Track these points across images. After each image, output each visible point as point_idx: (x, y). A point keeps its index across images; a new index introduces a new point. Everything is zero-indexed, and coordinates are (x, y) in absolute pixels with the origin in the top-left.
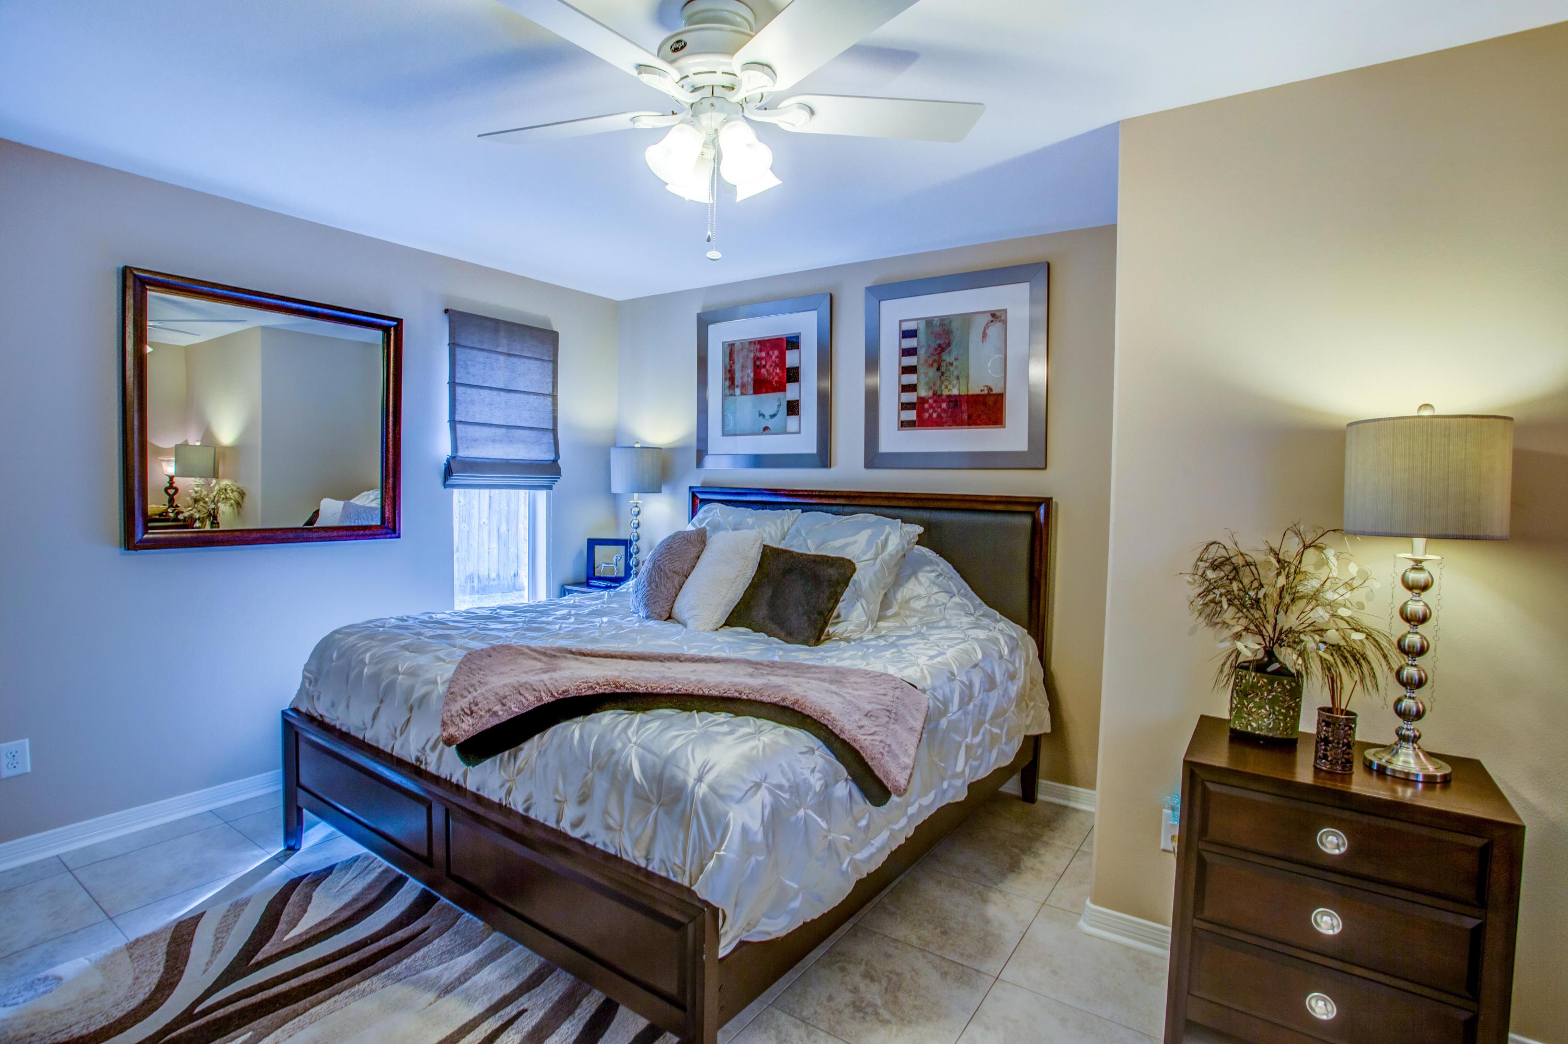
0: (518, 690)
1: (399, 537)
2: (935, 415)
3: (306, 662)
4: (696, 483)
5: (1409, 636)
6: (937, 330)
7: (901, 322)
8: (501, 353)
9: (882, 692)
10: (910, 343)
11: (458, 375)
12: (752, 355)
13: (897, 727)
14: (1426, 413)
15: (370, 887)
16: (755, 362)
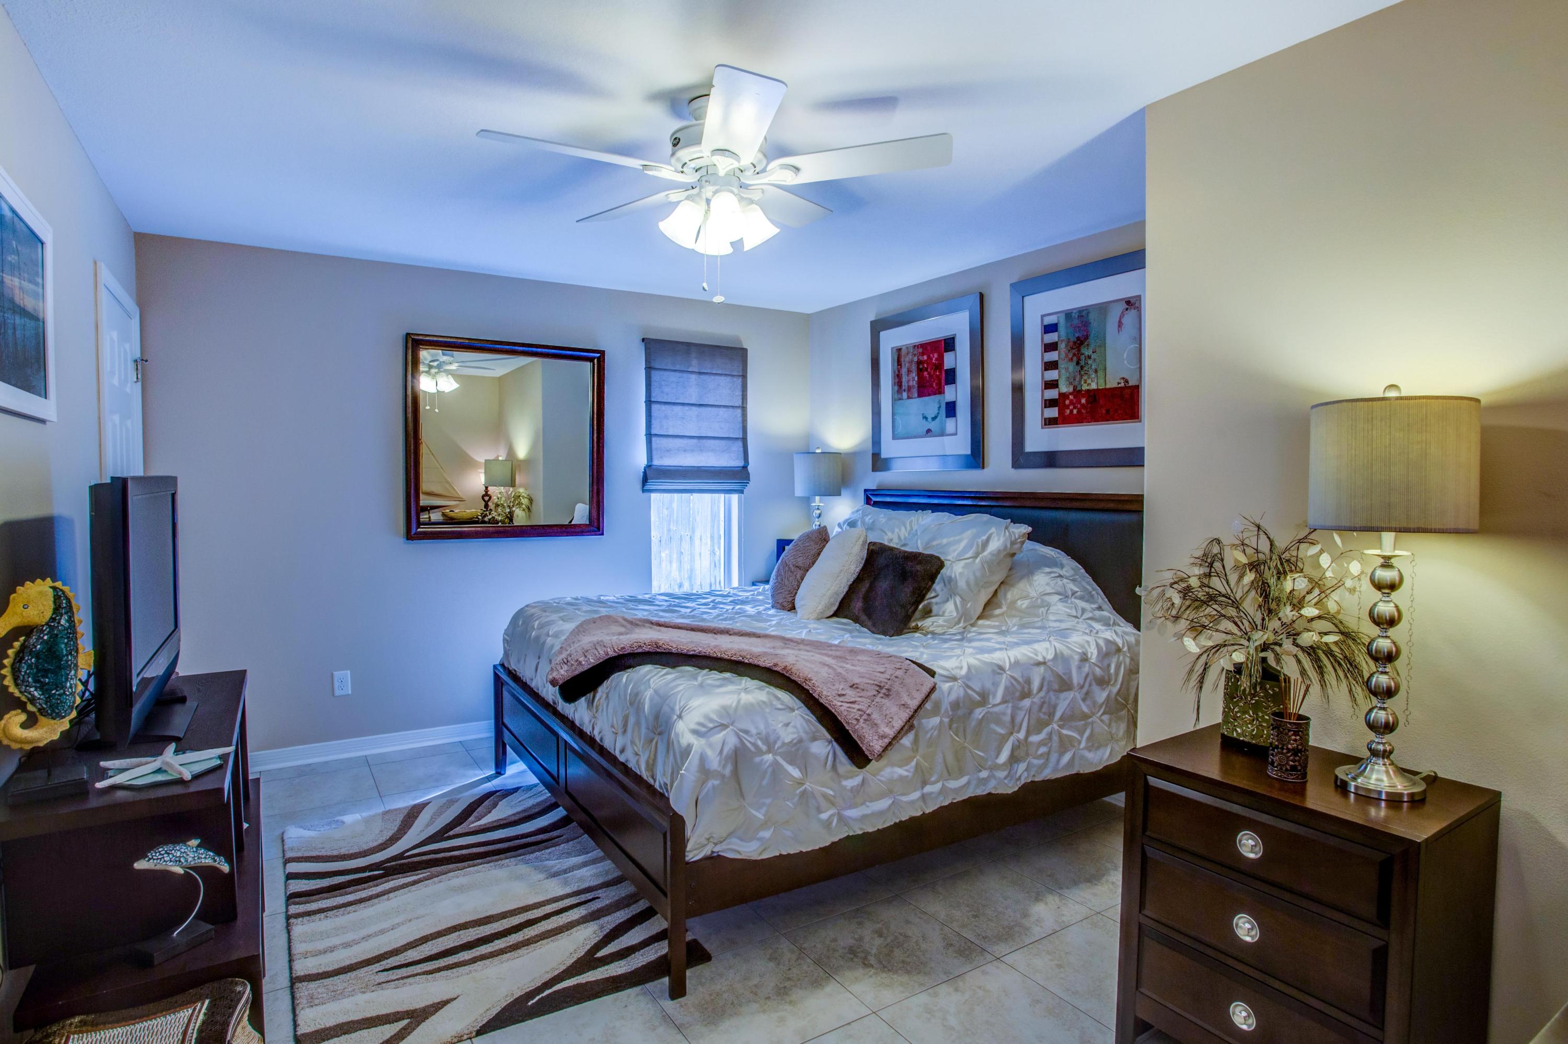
0: (595, 646)
1: (602, 534)
2: (1075, 412)
3: (506, 627)
4: (873, 486)
5: (1380, 640)
6: (1076, 322)
7: (1043, 316)
8: (692, 372)
9: (882, 670)
10: (1052, 337)
11: (653, 394)
12: (916, 359)
13: (886, 702)
14: (1392, 394)
15: (538, 804)
16: (918, 368)
